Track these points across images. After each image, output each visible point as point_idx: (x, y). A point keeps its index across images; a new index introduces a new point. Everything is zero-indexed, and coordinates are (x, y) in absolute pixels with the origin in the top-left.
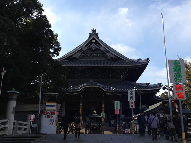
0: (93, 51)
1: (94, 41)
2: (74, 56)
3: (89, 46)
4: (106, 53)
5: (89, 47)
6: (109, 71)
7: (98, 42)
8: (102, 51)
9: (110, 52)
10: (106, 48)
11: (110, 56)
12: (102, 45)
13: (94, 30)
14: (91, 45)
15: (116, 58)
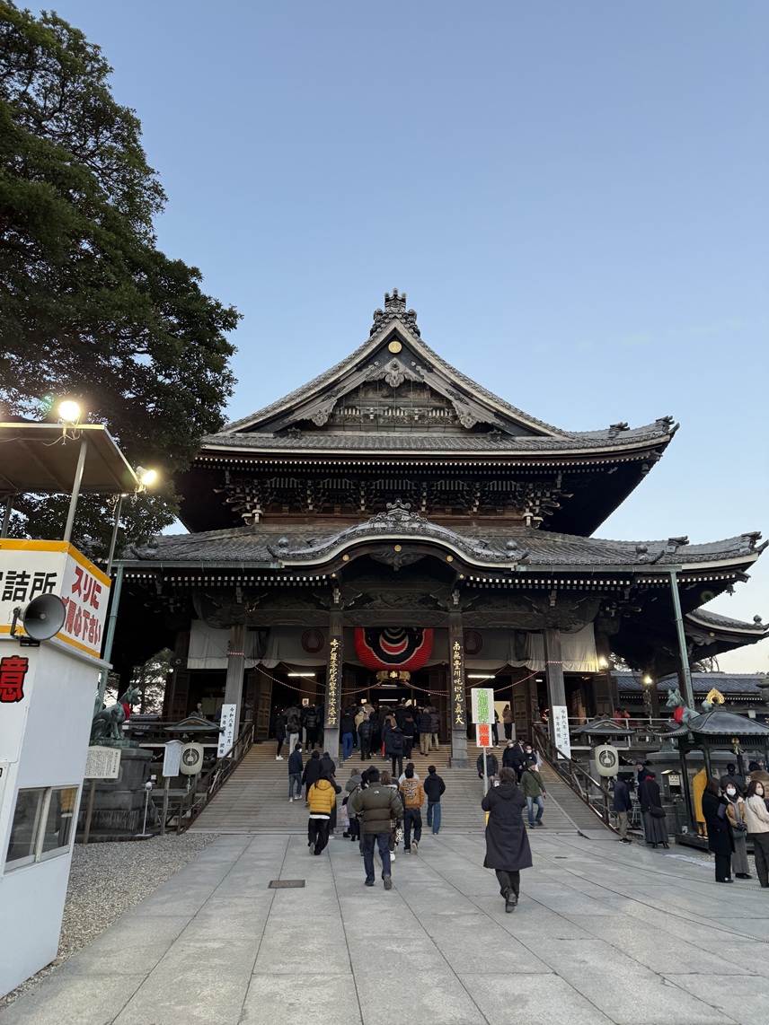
0: (393, 392)
2: (300, 416)
3: (371, 367)
4: (455, 403)
6: (468, 486)
7: (416, 351)
8: (434, 393)
9: (472, 395)
10: (453, 377)
11: (473, 418)
12: (434, 367)
13: (396, 296)
14: (384, 365)
15: (502, 424)
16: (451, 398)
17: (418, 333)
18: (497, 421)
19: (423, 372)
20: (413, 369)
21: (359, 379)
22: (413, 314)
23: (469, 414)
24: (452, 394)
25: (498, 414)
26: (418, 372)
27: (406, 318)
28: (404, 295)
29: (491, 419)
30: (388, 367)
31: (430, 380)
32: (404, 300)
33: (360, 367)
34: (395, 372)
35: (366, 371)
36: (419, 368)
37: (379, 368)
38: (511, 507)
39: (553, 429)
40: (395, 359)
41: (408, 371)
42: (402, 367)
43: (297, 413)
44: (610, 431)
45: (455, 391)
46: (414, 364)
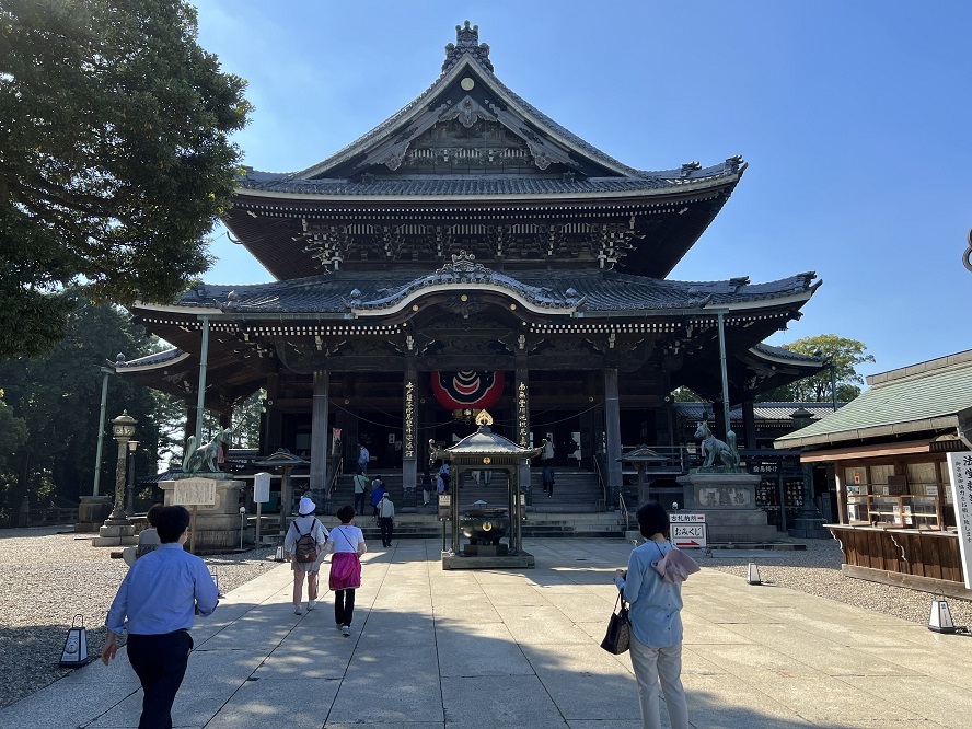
0: (467, 133)
1: (468, 84)
2: (373, 160)
3: (443, 106)
4: (530, 143)
5: (445, 111)
6: (543, 229)
7: (489, 88)
8: (509, 134)
9: (547, 135)
10: (527, 116)
11: (547, 158)
12: (507, 104)
13: (467, 28)
14: (457, 103)
15: (577, 164)
16: (525, 138)
17: (491, 68)
18: (572, 162)
19: (497, 111)
20: (486, 107)
21: (431, 120)
22: (485, 49)
23: (543, 155)
24: (526, 133)
25: (573, 154)
26: (491, 111)
27: (478, 52)
28: (476, 27)
29: (566, 160)
30: (460, 106)
31: (503, 119)
32: (475, 33)
33: (432, 107)
34: (468, 111)
35: (439, 111)
36: (492, 106)
37: (451, 107)
38: (586, 249)
39: (627, 169)
40: (468, 97)
41: (482, 109)
42: (475, 105)
43: (369, 157)
44: (683, 170)
45: (529, 130)
46: (487, 102)
